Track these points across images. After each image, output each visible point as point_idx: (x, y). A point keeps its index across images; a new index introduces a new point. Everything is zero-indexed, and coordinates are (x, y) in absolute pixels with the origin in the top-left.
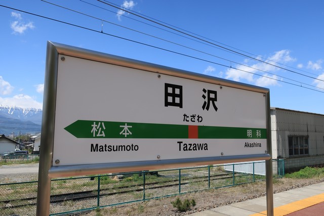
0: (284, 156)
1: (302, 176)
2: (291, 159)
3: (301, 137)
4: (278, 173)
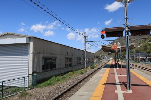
0: (38, 71)
2: (44, 73)
3: (53, 58)
4: (32, 84)
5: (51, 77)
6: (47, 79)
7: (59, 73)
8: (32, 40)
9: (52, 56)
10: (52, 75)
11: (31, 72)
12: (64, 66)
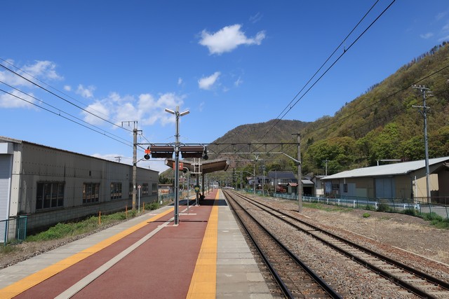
0: (28, 211)
1: (51, 237)
2: (38, 215)
3: (56, 184)
4: (16, 236)
5: (54, 225)
6: (46, 228)
7: (69, 217)
8: (20, 147)
9: (55, 179)
10: (54, 220)
11: (14, 212)
12: (81, 203)
